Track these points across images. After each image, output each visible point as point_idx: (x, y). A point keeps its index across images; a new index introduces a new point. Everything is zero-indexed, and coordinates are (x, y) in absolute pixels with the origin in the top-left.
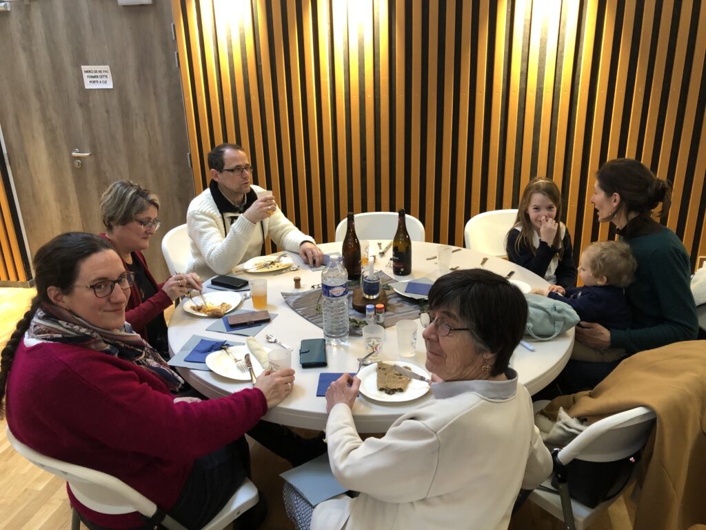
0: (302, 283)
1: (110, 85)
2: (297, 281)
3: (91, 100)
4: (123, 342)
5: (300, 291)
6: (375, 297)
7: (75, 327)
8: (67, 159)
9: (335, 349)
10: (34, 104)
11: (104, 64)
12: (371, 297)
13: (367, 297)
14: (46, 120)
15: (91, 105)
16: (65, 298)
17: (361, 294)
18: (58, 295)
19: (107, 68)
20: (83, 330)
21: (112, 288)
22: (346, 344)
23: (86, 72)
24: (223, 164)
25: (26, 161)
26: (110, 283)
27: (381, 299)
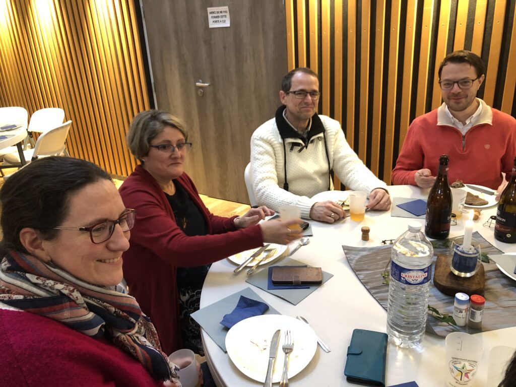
0: (371, 235)
1: (228, 24)
2: (365, 233)
3: (213, 37)
4: (113, 304)
5: (368, 245)
6: (468, 275)
7: (48, 282)
8: (193, 89)
9: (400, 355)
10: (173, 42)
11: (224, 5)
12: (463, 275)
13: (456, 273)
14: (180, 56)
15: (213, 42)
16: (46, 245)
17: (447, 265)
18: (36, 239)
19: (226, 8)
20: (59, 286)
21: (112, 231)
22: (419, 348)
23: (211, 13)
24: (290, 87)
25: (166, 90)
26: (108, 225)
27: (476, 280)
